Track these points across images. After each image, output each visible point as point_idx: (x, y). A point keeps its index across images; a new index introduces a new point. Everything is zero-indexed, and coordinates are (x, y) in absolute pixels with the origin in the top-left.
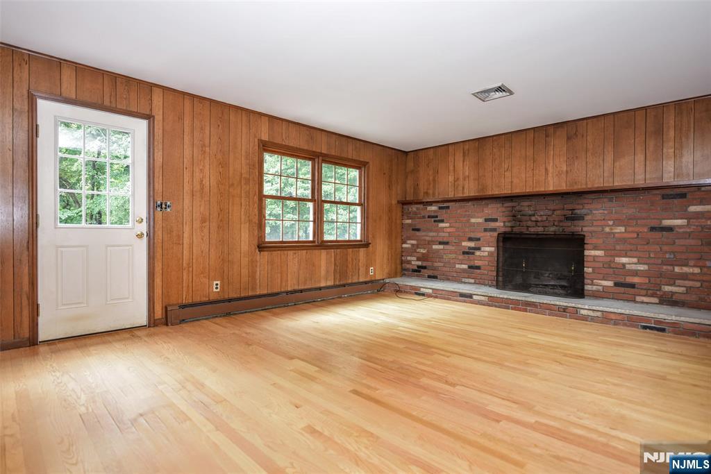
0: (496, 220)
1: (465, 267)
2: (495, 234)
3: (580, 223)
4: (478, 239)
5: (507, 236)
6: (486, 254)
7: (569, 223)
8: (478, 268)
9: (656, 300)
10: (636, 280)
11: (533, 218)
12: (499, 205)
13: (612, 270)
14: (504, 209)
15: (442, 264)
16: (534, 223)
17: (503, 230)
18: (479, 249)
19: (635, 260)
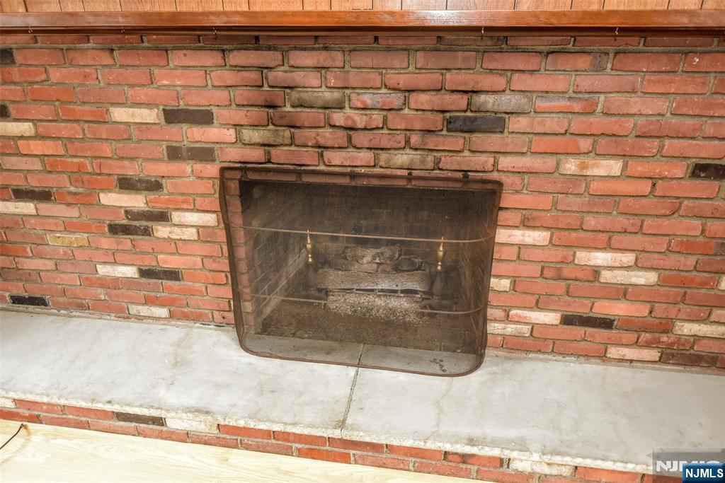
0: (204, 118)
1: (130, 272)
2: (212, 170)
3: (491, 141)
4: (154, 186)
5: (252, 176)
6: (191, 234)
7: (456, 141)
8: (173, 275)
9: (654, 354)
10: (618, 309)
11: (338, 118)
12: (209, 59)
13: (563, 284)
14: (229, 77)
15: (50, 265)
16: (341, 133)
17: (235, 154)
18: (163, 217)
19: (628, 258)
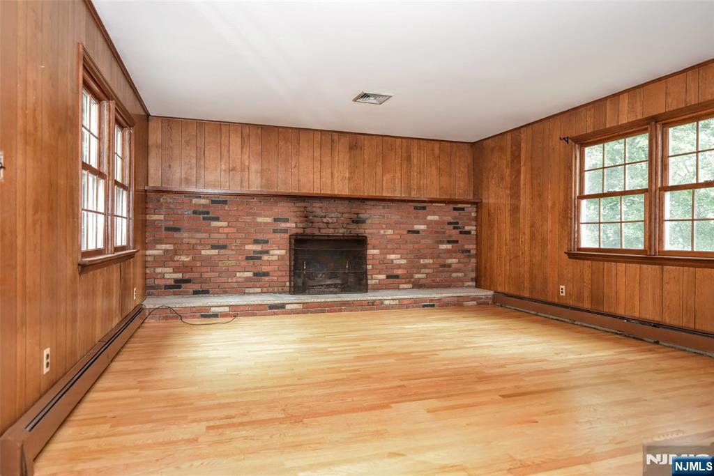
0: (286, 220)
1: (250, 274)
2: (287, 236)
3: (363, 225)
4: (266, 242)
5: (299, 237)
6: (275, 258)
7: (354, 226)
8: (266, 274)
9: (410, 286)
10: (400, 272)
11: (325, 220)
12: (290, 205)
13: (385, 265)
14: (296, 209)
15: (217, 274)
16: (325, 225)
17: (294, 231)
18: (267, 252)
19: (399, 256)
